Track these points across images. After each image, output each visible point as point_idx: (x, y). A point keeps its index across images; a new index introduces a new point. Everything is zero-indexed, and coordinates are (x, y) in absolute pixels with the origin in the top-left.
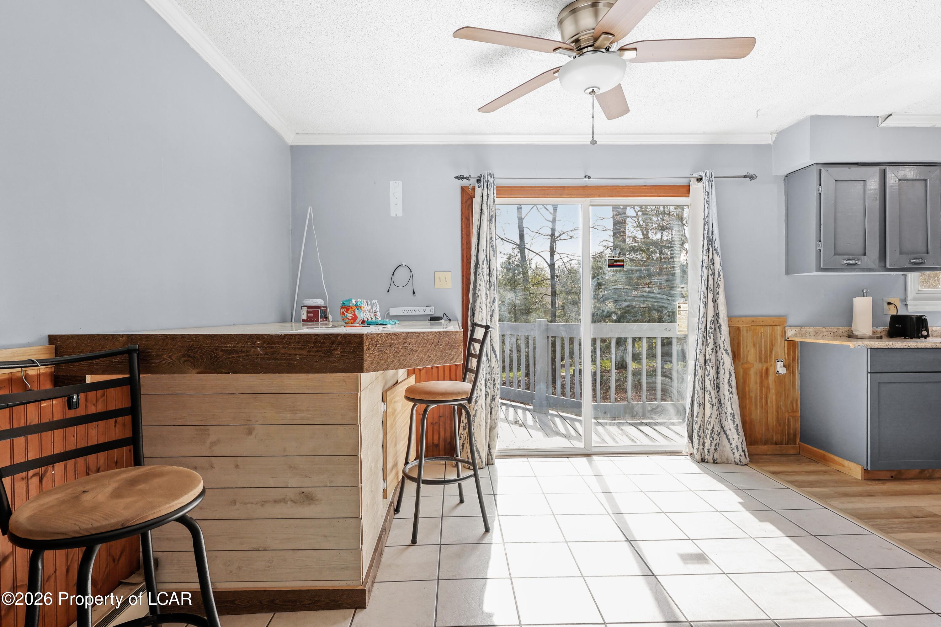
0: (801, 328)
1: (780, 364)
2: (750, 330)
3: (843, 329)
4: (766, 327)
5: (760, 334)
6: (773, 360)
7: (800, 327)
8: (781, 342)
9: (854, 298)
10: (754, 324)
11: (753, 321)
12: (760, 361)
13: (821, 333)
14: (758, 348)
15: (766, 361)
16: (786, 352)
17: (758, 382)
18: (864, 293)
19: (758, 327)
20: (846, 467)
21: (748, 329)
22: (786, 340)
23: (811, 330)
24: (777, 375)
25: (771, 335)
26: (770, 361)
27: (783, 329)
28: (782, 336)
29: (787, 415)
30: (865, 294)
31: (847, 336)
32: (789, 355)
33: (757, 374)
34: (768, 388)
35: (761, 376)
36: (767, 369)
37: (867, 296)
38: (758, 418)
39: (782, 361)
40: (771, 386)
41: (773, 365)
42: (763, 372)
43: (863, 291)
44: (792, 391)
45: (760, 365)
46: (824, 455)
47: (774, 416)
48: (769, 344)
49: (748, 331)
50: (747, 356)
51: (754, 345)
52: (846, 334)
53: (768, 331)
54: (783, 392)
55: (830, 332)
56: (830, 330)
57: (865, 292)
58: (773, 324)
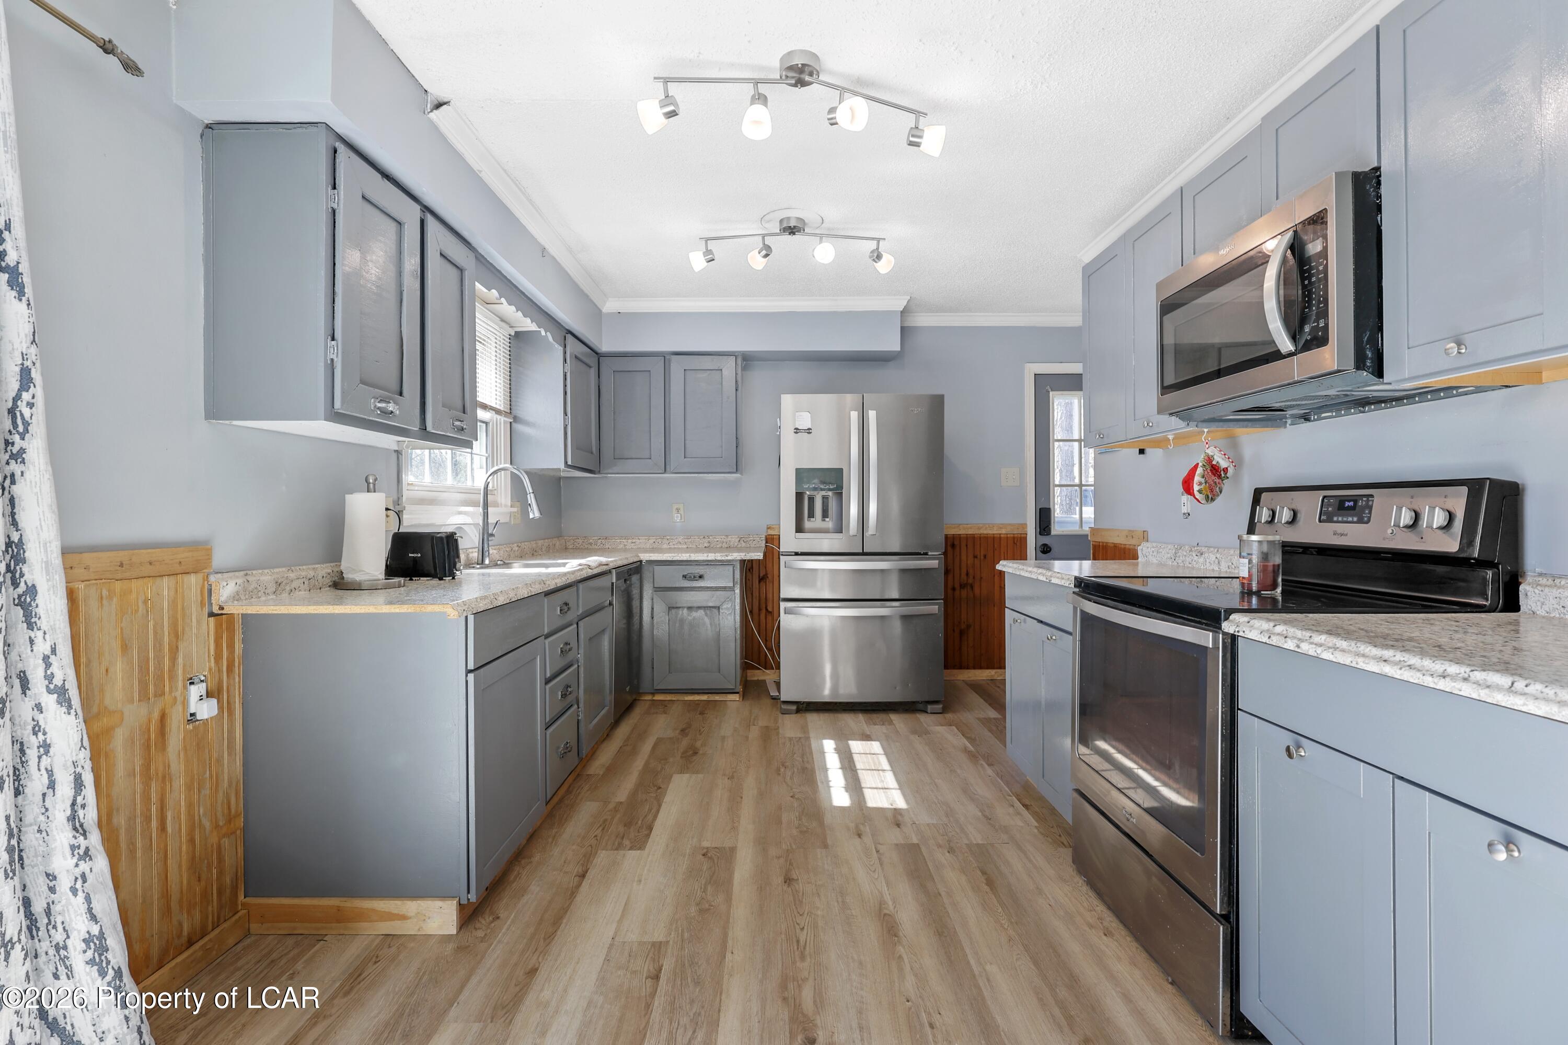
0: (246, 575)
1: (196, 691)
2: (110, 598)
3: (324, 570)
4: (158, 579)
5: (140, 604)
6: (180, 684)
7: (242, 573)
8: (198, 622)
9: (348, 497)
10: (127, 575)
11: (121, 565)
12: (144, 696)
13: (287, 584)
14: (135, 652)
15: (160, 694)
16: (212, 652)
17: (137, 769)
18: (368, 484)
19: (134, 584)
20: (410, 918)
21: (105, 593)
22: (211, 615)
23: (267, 577)
24: (190, 727)
25: (173, 603)
26: (171, 692)
27: (204, 580)
28: (202, 604)
29: (214, 839)
30: (371, 486)
31: (330, 586)
32: (218, 657)
33: (133, 742)
34: (166, 778)
35: (147, 747)
36: (163, 717)
37: (375, 492)
38: (139, 892)
39: (203, 678)
40: (174, 767)
41: (180, 699)
42: (152, 728)
43: (367, 480)
44: (226, 762)
45: (143, 710)
46: (339, 909)
47: (184, 858)
48: (166, 633)
49: (105, 602)
50: (102, 691)
51: (125, 648)
52: (328, 581)
53: (166, 593)
54: (205, 773)
55: (303, 580)
56: (304, 574)
57: (371, 481)
58: (178, 569)
